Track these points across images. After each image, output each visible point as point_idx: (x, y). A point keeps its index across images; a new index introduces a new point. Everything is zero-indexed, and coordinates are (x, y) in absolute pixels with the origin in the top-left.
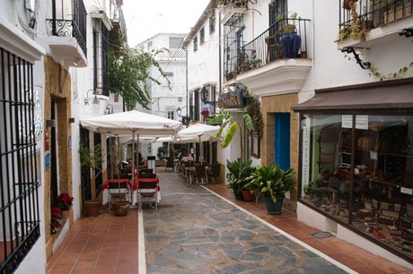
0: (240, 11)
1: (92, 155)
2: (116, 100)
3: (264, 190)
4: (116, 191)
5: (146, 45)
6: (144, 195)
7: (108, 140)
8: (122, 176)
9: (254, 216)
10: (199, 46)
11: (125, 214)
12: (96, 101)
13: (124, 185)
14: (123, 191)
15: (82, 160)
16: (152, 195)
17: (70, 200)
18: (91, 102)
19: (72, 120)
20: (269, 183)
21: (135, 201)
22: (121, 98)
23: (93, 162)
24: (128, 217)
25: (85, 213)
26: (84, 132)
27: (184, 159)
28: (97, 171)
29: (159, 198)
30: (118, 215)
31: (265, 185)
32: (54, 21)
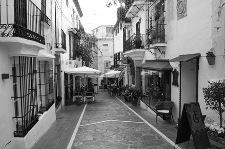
0: (128, 24)
1: (69, 83)
2: (79, 61)
3: (129, 96)
4: (77, 96)
5: (95, 30)
6: (88, 98)
7: (76, 77)
8: (80, 91)
9: (127, 106)
10: (117, 34)
11: (80, 104)
12: (70, 63)
13: (80, 94)
14: (80, 96)
15: (65, 85)
16: (90, 98)
17: (61, 98)
18: (68, 64)
19: (62, 71)
20: (131, 93)
21: (85, 101)
22: (81, 60)
23: (69, 86)
24: (82, 106)
25: (66, 104)
26: (66, 75)
27: (112, 85)
28: (71, 90)
29: (94, 100)
30: (78, 105)
31: (130, 94)
32: (56, 44)
